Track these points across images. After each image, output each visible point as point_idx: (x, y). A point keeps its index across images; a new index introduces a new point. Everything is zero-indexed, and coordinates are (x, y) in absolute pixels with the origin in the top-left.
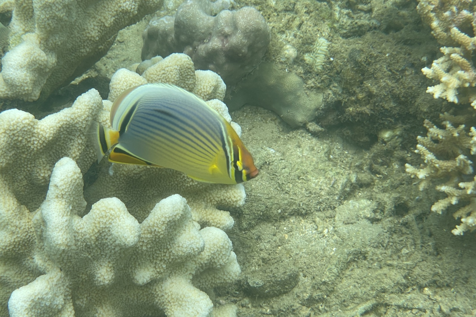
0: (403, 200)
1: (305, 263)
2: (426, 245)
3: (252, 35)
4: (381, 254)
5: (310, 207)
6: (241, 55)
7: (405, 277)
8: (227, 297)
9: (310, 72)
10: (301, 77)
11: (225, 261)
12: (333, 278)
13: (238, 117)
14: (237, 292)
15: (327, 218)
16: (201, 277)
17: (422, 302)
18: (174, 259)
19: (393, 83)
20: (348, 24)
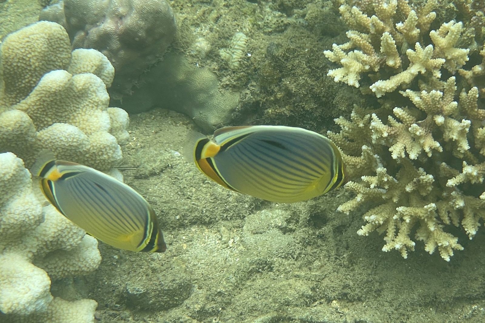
0: (320, 209)
1: (203, 274)
2: (342, 257)
3: (150, 17)
4: (289, 265)
5: (215, 215)
6: (137, 39)
7: (313, 289)
8: (105, 310)
9: (226, 69)
10: (215, 73)
11: (77, 241)
12: (230, 288)
13: (145, 120)
14: (119, 306)
15: (234, 227)
16: (49, 263)
17: (328, 315)
18: (6, 230)
19: (313, 81)
20: (273, 22)
